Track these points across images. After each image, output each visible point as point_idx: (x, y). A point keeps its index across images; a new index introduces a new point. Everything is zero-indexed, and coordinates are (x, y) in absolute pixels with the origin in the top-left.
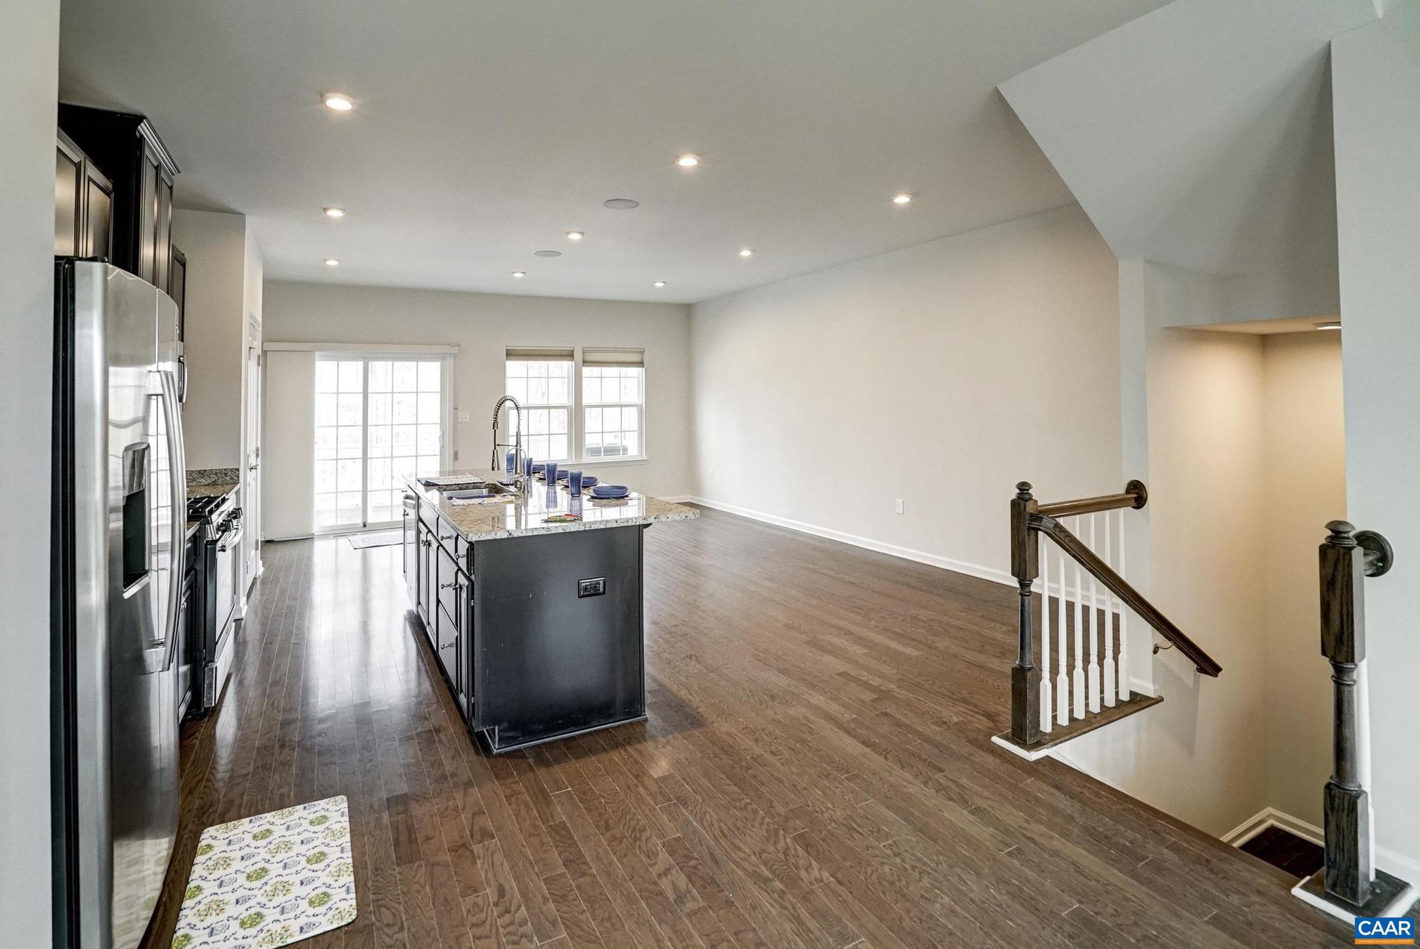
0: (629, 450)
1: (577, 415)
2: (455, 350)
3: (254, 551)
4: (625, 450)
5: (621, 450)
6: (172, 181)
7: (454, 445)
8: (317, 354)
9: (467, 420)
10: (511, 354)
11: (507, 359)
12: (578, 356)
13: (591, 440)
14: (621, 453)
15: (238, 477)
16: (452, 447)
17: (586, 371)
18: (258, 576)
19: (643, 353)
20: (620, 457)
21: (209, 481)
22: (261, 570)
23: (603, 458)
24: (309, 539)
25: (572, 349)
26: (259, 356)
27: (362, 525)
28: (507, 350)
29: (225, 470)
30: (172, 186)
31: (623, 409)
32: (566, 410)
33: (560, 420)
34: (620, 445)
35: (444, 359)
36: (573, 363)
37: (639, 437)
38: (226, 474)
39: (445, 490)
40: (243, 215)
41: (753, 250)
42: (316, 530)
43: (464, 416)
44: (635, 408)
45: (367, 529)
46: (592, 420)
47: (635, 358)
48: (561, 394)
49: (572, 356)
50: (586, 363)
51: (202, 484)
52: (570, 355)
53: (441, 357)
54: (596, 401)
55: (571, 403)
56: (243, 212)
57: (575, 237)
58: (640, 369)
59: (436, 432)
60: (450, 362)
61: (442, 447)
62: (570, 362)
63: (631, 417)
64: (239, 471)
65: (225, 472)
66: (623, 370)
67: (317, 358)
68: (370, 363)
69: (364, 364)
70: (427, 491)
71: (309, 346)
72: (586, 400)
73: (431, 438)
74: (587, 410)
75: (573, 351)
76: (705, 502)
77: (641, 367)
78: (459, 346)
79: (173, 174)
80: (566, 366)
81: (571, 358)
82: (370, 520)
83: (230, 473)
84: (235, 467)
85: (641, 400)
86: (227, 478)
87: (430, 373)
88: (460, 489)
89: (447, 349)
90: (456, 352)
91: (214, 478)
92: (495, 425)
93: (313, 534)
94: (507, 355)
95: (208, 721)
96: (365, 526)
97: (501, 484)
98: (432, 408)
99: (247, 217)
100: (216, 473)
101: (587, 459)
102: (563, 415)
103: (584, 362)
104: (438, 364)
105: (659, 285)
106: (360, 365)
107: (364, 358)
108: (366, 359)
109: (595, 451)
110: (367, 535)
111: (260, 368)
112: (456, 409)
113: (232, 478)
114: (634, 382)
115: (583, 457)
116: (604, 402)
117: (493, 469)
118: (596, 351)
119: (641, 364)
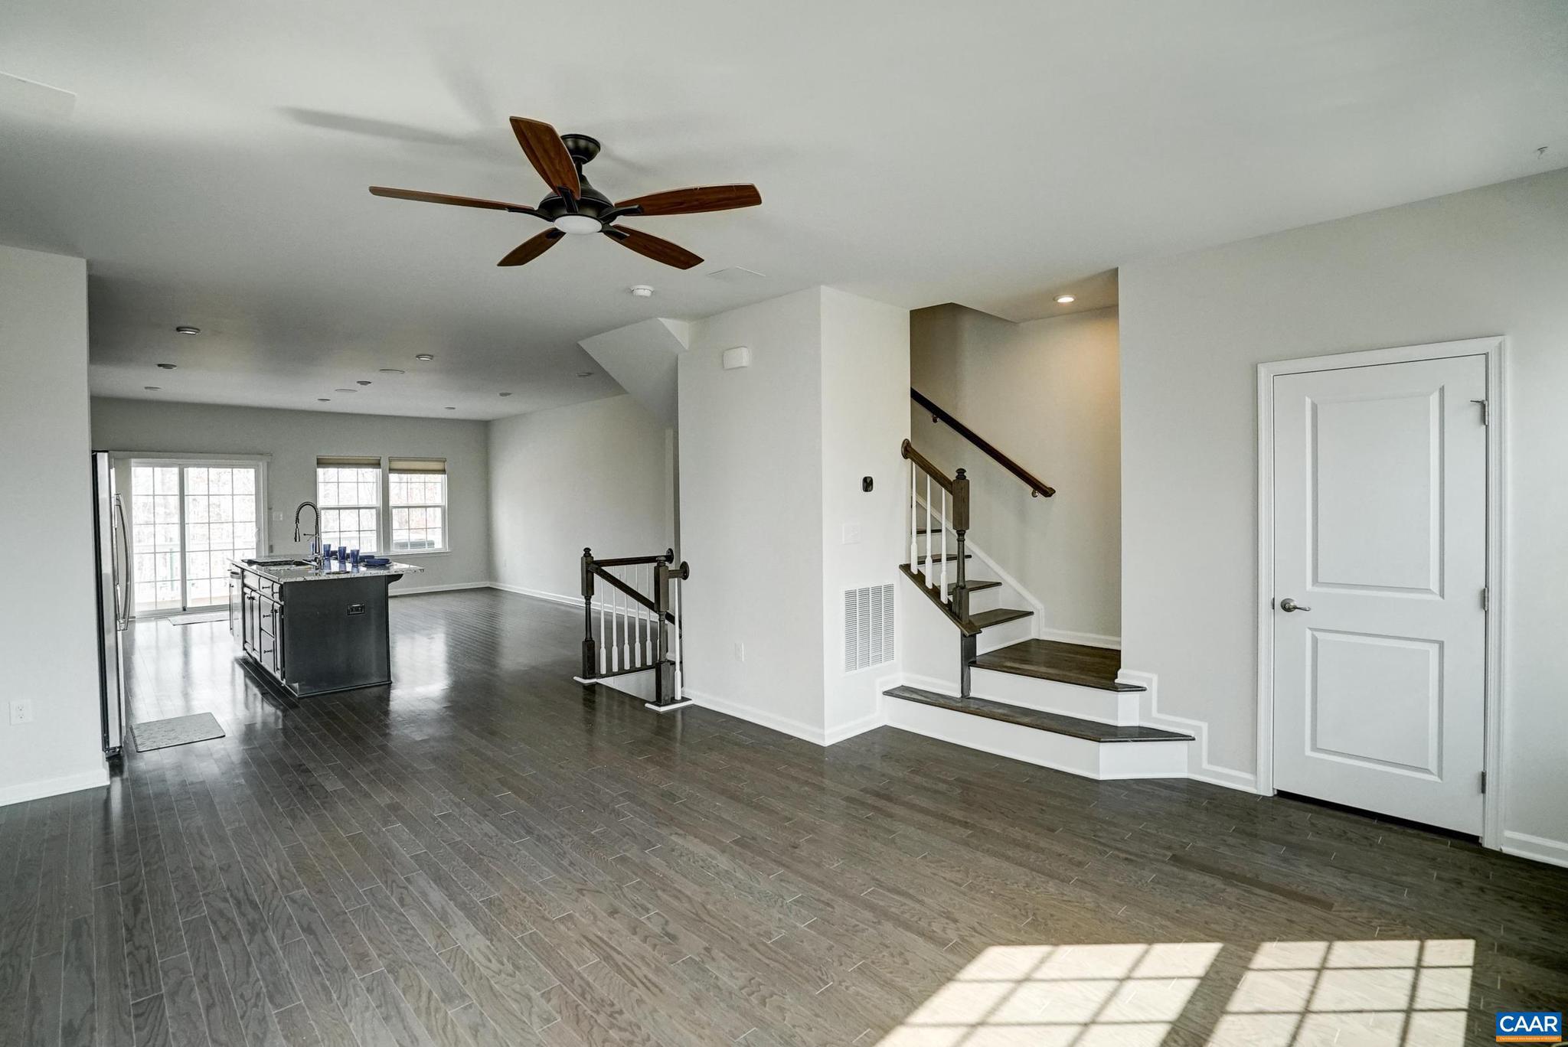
0: (434, 544)
1: (385, 514)
2: (268, 458)
4: (430, 543)
5: (427, 544)
7: (269, 540)
8: (133, 460)
9: (281, 519)
10: (321, 463)
11: (318, 467)
12: (384, 463)
13: (399, 535)
14: (427, 546)
16: (267, 542)
17: (393, 477)
19: (444, 462)
20: (427, 550)
23: (410, 551)
25: (379, 458)
27: (181, 609)
28: (317, 459)
31: (429, 509)
32: (374, 510)
33: (370, 520)
34: (425, 539)
35: (258, 466)
36: (380, 470)
37: (442, 533)
42: (137, 612)
43: (277, 515)
44: (440, 509)
45: (186, 612)
46: (399, 519)
47: (437, 466)
48: (370, 495)
49: (379, 464)
50: (392, 470)
52: (377, 464)
53: (255, 465)
54: (403, 503)
55: (379, 504)
58: (443, 476)
59: (253, 529)
60: (264, 469)
61: (258, 541)
62: (377, 470)
63: (436, 518)
66: (427, 476)
67: (132, 464)
68: (185, 469)
69: (179, 470)
71: (128, 454)
72: (393, 502)
74: (394, 511)
75: (379, 460)
76: (506, 587)
77: (444, 474)
78: (270, 455)
80: (371, 475)
81: (379, 466)
82: (189, 605)
85: (445, 503)
87: (245, 479)
89: (260, 458)
90: (268, 460)
93: (134, 617)
94: (318, 464)
96: (184, 609)
98: (248, 509)
102: (372, 515)
103: (390, 469)
104: (252, 470)
106: (175, 470)
107: (179, 464)
108: (182, 466)
109: (404, 545)
110: (187, 616)
112: (270, 509)
114: (439, 486)
115: (391, 549)
116: (411, 503)
117: (296, 541)
118: (400, 459)
119: (443, 471)
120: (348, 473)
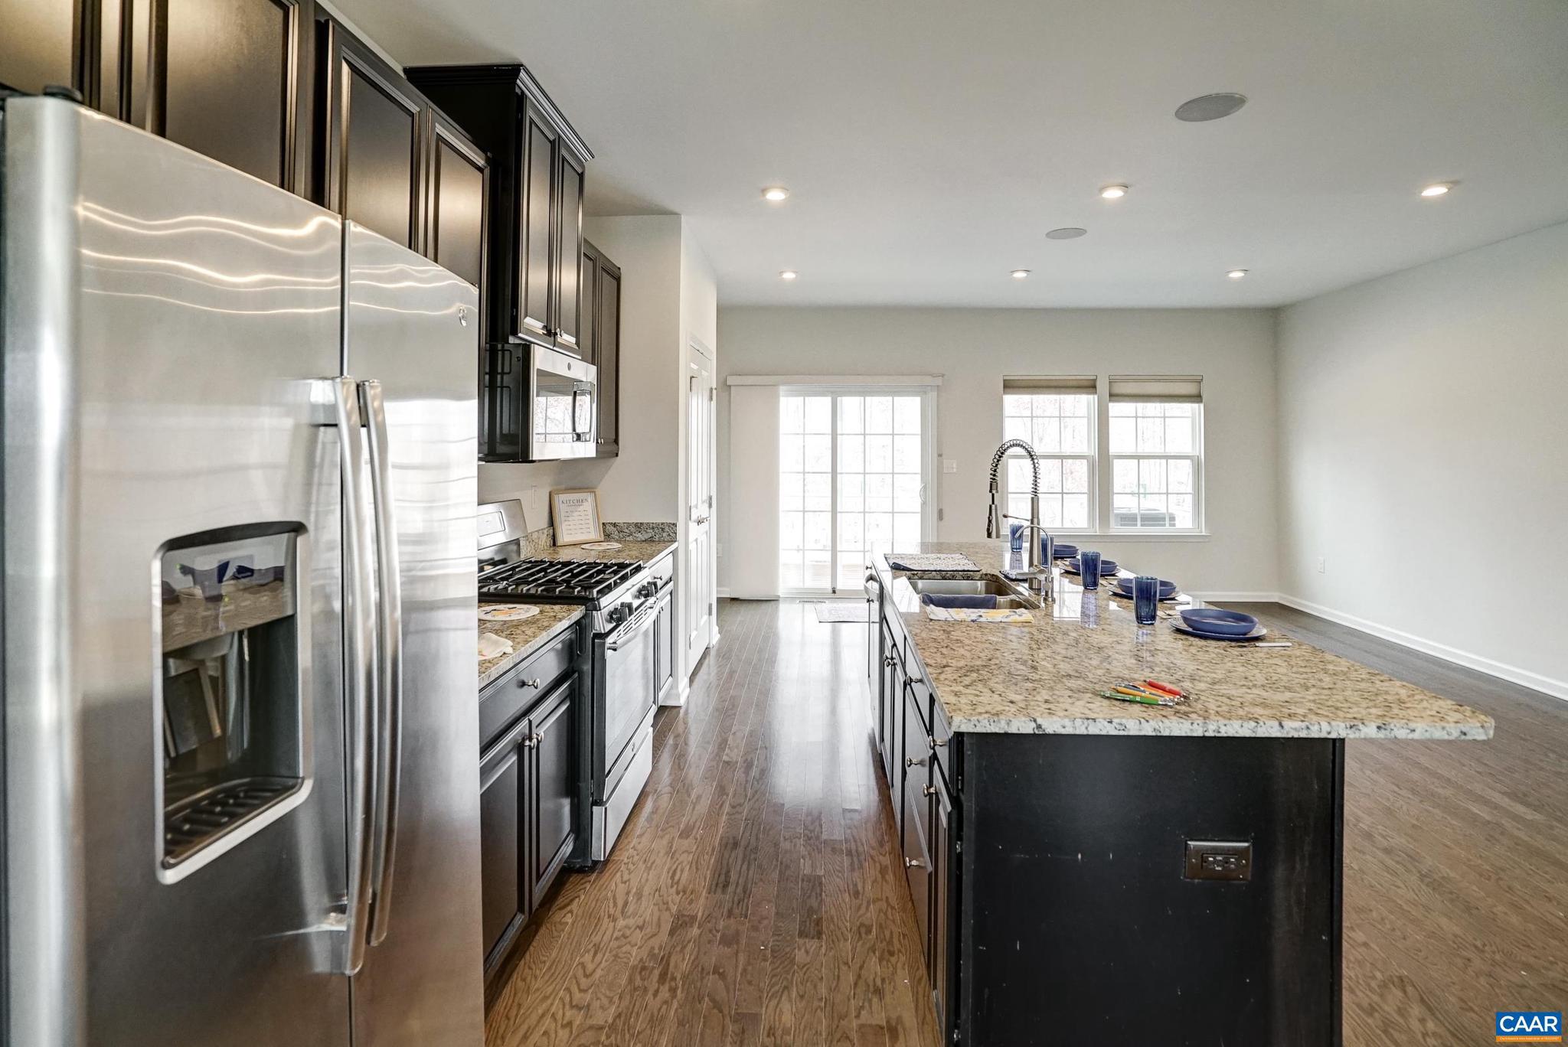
0: (1176, 519)
1: (1102, 467)
2: (939, 381)
3: (706, 617)
4: (1172, 518)
5: (1167, 519)
6: (583, 167)
7: (938, 501)
8: (782, 389)
9: (955, 470)
10: (1010, 386)
11: (1005, 393)
12: (1103, 386)
13: (1122, 503)
14: (1167, 522)
15: (676, 534)
16: (936, 505)
17: (1116, 408)
18: (711, 646)
19: (1199, 382)
20: (1164, 530)
21: (646, 536)
22: (716, 638)
23: (1139, 530)
24: (773, 601)
25: (1095, 377)
26: (712, 389)
27: (831, 591)
28: (1004, 380)
29: (662, 524)
30: (582, 173)
31: (1169, 461)
32: (1086, 461)
33: (1078, 476)
34: (1165, 511)
35: (925, 393)
36: (1096, 397)
37: (1194, 505)
38: (663, 529)
39: (921, 578)
40: (676, 214)
41: (1453, 183)
42: (781, 592)
43: (951, 465)
44: (1188, 462)
45: (836, 596)
46: (1123, 474)
47: (1189, 389)
48: (1080, 439)
49: (1094, 387)
50: (1114, 396)
51: (639, 540)
52: (1090, 387)
53: (920, 391)
54: (1130, 450)
55: (1093, 451)
56: (677, 210)
57: (1113, 194)
58: (1196, 405)
59: (916, 484)
60: (933, 395)
61: (924, 504)
62: (1091, 397)
63: (1182, 475)
64: (676, 526)
65: (662, 527)
66: (1168, 406)
67: (781, 393)
68: (839, 398)
69: (832, 399)
70: (895, 577)
71: (773, 379)
72: (1114, 448)
73: (910, 493)
74: (1117, 462)
75: (1095, 380)
76: (1306, 606)
77: (1198, 402)
78: (943, 376)
79: (586, 160)
80: (1081, 404)
81: (1093, 390)
82: (839, 587)
83: (667, 529)
84: (672, 522)
85: (1199, 450)
86: (665, 535)
87: (909, 409)
88: (944, 578)
89: (928, 380)
90: (940, 384)
91: (651, 533)
92: (993, 486)
93: (779, 597)
94: (1005, 387)
95: (594, 881)
96: (834, 592)
97: (1006, 577)
98: (911, 453)
99: (683, 218)
100: (653, 528)
101: (1116, 529)
102: (1081, 469)
103: (1111, 395)
104: (917, 400)
105: (1237, 275)
106: (827, 401)
107: (832, 392)
108: (835, 394)
109: (1128, 519)
110: (835, 605)
111: (714, 403)
112: (940, 455)
113: (669, 535)
114: (1187, 424)
115: (1111, 527)
116: (1141, 451)
117: (989, 535)
118: (1127, 379)
119: (1197, 398)
120: (1046, 402)
